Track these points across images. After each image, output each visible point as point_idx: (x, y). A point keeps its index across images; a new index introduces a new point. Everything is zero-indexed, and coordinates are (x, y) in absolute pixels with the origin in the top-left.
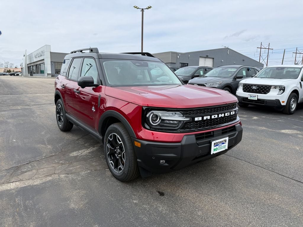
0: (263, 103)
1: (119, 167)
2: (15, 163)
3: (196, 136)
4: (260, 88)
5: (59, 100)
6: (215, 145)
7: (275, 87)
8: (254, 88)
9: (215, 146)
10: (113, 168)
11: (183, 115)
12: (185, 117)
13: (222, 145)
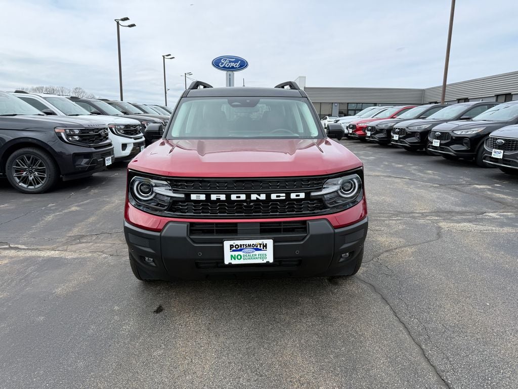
6: (234, 248)
9: (234, 251)
11: (171, 188)
12: (174, 190)
13: (253, 252)
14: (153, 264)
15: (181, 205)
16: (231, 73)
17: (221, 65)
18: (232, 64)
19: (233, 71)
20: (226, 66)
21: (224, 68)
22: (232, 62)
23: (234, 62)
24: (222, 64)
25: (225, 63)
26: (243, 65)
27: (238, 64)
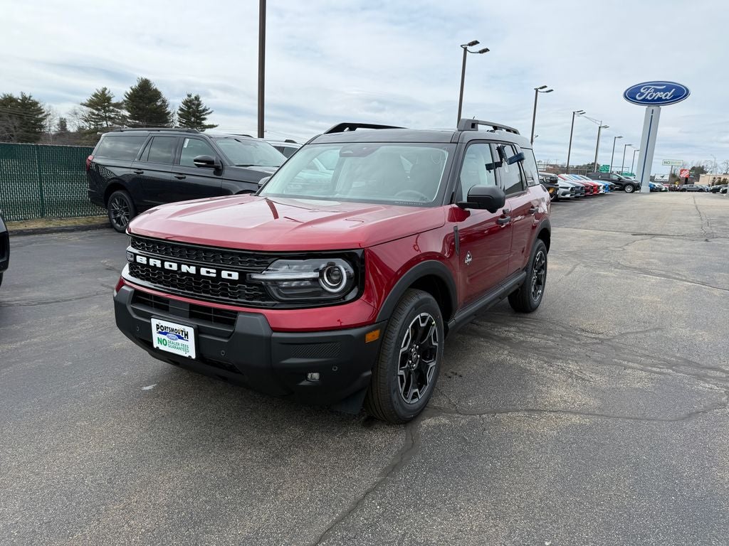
9: (160, 333)
13: (176, 339)
16: (655, 108)
17: (639, 96)
18: (659, 94)
19: (658, 105)
20: (648, 97)
21: (644, 101)
22: (660, 91)
23: (664, 91)
24: (643, 94)
25: (648, 94)
26: (679, 93)
27: (669, 94)
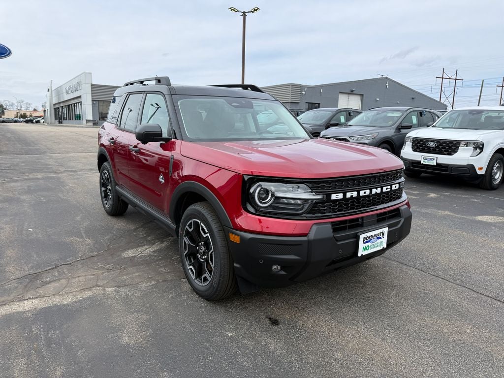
0: (447, 171)
1: (203, 276)
2: (32, 267)
3: (332, 226)
4: (441, 144)
5: (105, 164)
6: (366, 241)
7: (467, 143)
8: (431, 144)
9: (366, 243)
10: (194, 277)
11: (311, 191)
12: (315, 192)
13: (376, 241)
14: (283, 273)
15: (321, 207)
